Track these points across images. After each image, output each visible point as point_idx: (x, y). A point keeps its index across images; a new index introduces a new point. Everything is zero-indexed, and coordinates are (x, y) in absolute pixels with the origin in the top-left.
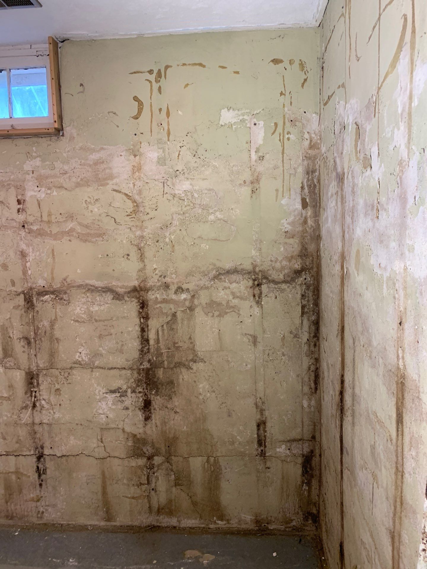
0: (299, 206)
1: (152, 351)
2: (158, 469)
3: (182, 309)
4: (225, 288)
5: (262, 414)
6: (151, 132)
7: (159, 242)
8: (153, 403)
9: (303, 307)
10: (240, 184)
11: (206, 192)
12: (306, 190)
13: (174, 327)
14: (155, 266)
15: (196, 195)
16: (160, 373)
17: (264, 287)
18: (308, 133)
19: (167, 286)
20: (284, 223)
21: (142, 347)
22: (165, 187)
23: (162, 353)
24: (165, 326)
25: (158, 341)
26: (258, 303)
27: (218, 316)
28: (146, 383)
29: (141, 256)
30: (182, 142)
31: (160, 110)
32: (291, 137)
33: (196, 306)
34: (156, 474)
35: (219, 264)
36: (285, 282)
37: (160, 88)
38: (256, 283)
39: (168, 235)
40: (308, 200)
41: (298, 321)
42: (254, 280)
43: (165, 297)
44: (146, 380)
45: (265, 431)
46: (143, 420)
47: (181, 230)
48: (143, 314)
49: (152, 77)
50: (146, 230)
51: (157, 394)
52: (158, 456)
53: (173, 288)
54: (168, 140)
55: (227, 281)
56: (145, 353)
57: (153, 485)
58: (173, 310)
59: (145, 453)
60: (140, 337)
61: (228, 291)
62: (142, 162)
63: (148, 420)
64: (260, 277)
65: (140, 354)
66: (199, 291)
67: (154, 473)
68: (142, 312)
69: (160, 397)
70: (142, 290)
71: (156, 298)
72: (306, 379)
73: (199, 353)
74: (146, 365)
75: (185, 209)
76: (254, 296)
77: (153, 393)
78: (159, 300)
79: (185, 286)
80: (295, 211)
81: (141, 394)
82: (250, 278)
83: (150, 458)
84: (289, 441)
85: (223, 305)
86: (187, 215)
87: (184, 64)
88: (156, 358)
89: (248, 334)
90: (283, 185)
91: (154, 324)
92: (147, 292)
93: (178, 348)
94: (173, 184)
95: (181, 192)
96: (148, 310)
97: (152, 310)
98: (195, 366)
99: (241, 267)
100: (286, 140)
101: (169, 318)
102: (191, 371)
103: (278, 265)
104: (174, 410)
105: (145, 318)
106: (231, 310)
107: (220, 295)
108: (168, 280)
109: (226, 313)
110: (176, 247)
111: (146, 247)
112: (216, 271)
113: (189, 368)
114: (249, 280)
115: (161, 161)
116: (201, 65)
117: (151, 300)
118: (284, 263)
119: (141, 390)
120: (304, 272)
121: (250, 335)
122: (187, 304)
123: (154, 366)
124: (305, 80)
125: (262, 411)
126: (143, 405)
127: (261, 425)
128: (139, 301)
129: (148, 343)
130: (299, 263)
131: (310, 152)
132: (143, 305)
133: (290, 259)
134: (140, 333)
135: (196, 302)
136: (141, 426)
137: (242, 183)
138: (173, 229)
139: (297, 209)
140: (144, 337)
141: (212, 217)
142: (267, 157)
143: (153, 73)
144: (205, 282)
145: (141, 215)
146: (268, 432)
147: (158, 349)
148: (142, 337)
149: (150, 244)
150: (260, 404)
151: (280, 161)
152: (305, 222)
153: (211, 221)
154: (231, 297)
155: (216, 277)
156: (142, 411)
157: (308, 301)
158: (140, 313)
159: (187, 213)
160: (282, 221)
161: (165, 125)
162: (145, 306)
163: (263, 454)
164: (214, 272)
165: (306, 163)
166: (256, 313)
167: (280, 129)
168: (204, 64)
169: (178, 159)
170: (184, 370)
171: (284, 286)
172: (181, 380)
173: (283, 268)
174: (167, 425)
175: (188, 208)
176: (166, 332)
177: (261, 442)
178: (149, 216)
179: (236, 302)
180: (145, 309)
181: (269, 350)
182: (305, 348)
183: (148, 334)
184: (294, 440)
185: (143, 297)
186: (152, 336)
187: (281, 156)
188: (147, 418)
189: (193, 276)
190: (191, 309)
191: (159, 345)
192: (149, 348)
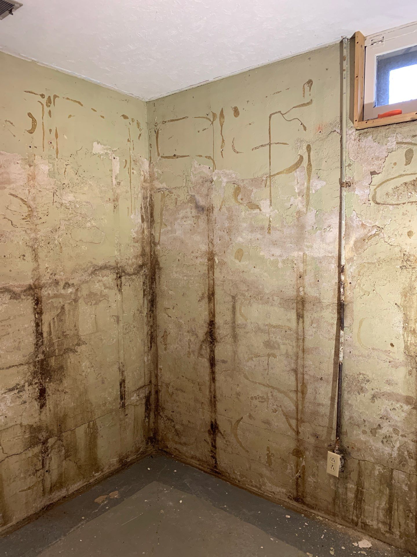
0: (140, 221)
1: (45, 342)
2: (52, 450)
3: (69, 302)
4: (99, 281)
5: (123, 375)
6: (43, 148)
7: (50, 243)
8: (47, 390)
9: (144, 291)
10: (107, 201)
11: (85, 204)
12: (143, 210)
13: (63, 318)
14: (47, 266)
15: (78, 206)
16: (52, 362)
17: (123, 278)
18: (143, 171)
19: (57, 283)
20: (132, 232)
21: (38, 341)
22: (55, 197)
23: (54, 343)
24: (55, 318)
25: (50, 333)
26: (120, 290)
27: (94, 304)
28: (40, 373)
29: (35, 256)
30: (67, 161)
31: (50, 130)
32: (134, 171)
33: (80, 298)
34: (49, 456)
35: (95, 262)
36: (134, 274)
37: (50, 112)
38: (118, 276)
39: (56, 237)
40: (144, 217)
41: (141, 301)
42: (117, 274)
43: (56, 292)
44: (41, 370)
45: (125, 387)
46: (39, 408)
47: (67, 234)
48: (38, 310)
49: (44, 101)
50: (39, 233)
51: (50, 381)
52: (51, 437)
53: (62, 284)
54: (57, 158)
55: (100, 275)
56: (40, 346)
57: (47, 468)
58: (62, 304)
59: (40, 440)
60: (35, 331)
61: (101, 284)
62: (36, 172)
63: (43, 407)
64: (120, 271)
65: (36, 348)
66: (81, 285)
67: (48, 456)
68: (36, 308)
69: (53, 383)
70: (36, 288)
71: (49, 294)
72: (146, 341)
73: (82, 337)
74: (41, 357)
75: (70, 216)
76: (117, 286)
77: (47, 381)
78: (51, 295)
79: (71, 282)
80: (138, 224)
81: (37, 385)
82: (114, 272)
83: (45, 443)
84: (138, 390)
85: (98, 295)
86: (71, 221)
87: (68, 99)
88: (49, 349)
89: (114, 316)
90: (131, 205)
91: (47, 318)
92: (41, 290)
93: (65, 336)
94: (61, 195)
95: (67, 202)
96: (41, 306)
97: (45, 306)
98: (79, 349)
99: (109, 264)
100: (132, 174)
101: (59, 311)
102: (76, 354)
103: (130, 262)
104: (64, 391)
105: (39, 313)
106: (103, 298)
107: (96, 287)
108: (57, 277)
109: (100, 301)
110: (64, 249)
111: (39, 248)
112: (93, 268)
113: (74, 351)
114: (114, 274)
115: (51, 174)
116: (79, 103)
117: (44, 296)
118: (134, 260)
119: (37, 381)
120: (144, 267)
121: (115, 316)
122: (73, 297)
123: (47, 356)
124: (140, 135)
125: (122, 373)
126: (38, 394)
127: (122, 383)
128: (34, 299)
129: (42, 337)
130: (141, 260)
131: (144, 184)
132: (38, 301)
133: (136, 257)
134: (35, 328)
135: (79, 294)
136: (36, 415)
137: (108, 200)
138: (60, 232)
139: (139, 222)
140: (39, 332)
141: (89, 224)
142: (122, 183)
143: (44, 98)
144: (85, 277)
145: (35, 219)
146: (126, 387)
147: (50, 340)
148: (37, 331)
149: (43, 245)
150: (121, 367)
151: (129, 188)
152: (143, 232)
153: (89, 228)
154: (103, 288)
155: (93, 273)
156: (38, 400)
157: (147, 286)
158: (35, 309)
159: (71, 220)
160: (131, 231)
161: (54, 144)
162: (40, 303)
163: (123, 406)
164: (92, 269)
165: (142, 191)
166: (118, 298)
167: (128, 165)
168: (82, 103)
169: (65, 174)
170: (71, 354)
171: (134, 277)
172: (69, 363)
173: (133, 264)
174: (59, 406)
175: (72, 215)
176: (56, 323)
177: (122, 397)
178: (42, 221)
179: (106, 291)
180: (39, 306)
181: (127, 325)
182: (145, 320)
183: (42, 327)
184: (141, 388)
185: (37, 294)
186: (45, 329)
187: (129, 184)
188: (42, 406)
189: (77, 272)
190: (76, 301)
191: (51, 336)
192: (43, 340)
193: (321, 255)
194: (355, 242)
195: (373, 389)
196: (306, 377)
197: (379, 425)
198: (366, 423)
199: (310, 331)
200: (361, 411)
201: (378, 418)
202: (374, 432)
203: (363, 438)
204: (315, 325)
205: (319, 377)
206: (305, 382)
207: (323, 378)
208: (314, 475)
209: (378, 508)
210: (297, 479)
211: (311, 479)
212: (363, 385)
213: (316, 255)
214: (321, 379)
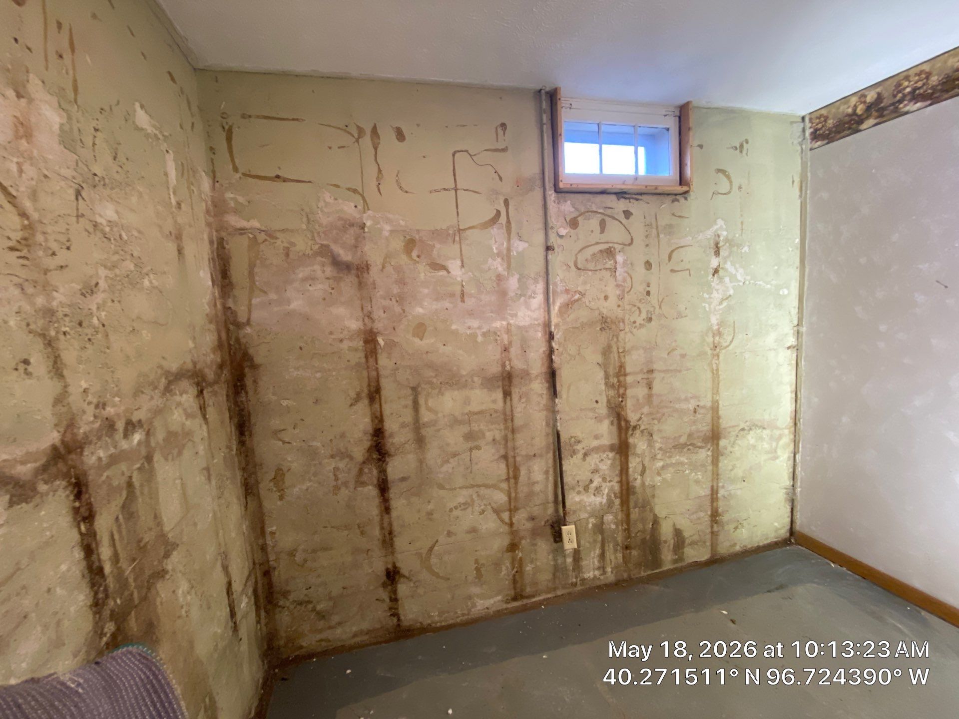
0: (211, 283)
1: (111, 587)
3: (138, 466)
4: (178, 405)
5: (227, 574)
7: (83, 324)
9: (229, 410)
11: (136, 234)
13: (133, 508)
15: (125, 236)
17: (205, 392)
18: (204, 193)
20: (204, 303)
21: (96, 593)
22: (79, 201)
23: (127, 578)
24: (121, 517)
25: (116, 558)
26: (205, 417)
27: (177, 456)
29: (55, 362)
30: (96, 121)
32: (194, 189)
33: (154, 450)
35: (166, 366)
36: (216, 382)
38: (199, 388)
40: (214, 277)
42: (198, 385)
43: (112, 450)
45: (232, 594)
47: (113, 301)
50: (55, 294)
54: (76, 102)
55: (177, 392)
56: (103, 604)
58: (128, 474)
60: (86, 572)
61: (180, 410)
62: (33, 120)
64: (200, 379)
65: (95, 613)
66: (154, 420)
68: (79, 508)
70: (69, 452)
71: (100, 459)
73: (169, 535)
74: (109, 629)
75: (113, 259)
76: (201, 408)
78: (105, 461)
82: (194, 383)
85: (180, 435)
86: (117, 271)
88: (121, 598)
89: (204, 469)
91: (104, 523)
92: (81, 453)
93: (144, 549)
94: (92, 202)
95: (104, 222)
96: (89, 498)
97: (97, 495)
98: (169, 564)
99: (185, 367)
101: (124, 494)
102: (167, 577)
103: (208, 360)
105: (86, 518)
106: (187, 440)
107: (175, 418)
109: (184, 446)
110: (112, 338)
111: (61, 336)
112: (166, 379)
113: (163, 574)
114: (194, 386)
115: (67, 139)
117: (90, 468)
118: (212, 356)
120: (223, 367)
122: (144, 452)
123: (121, 618)
124: (193, 124)
125: (227, 570)
127: (229, 588)
128: (70, 484)
129: (103, 576)
130: (219, 356)
132: (79, 488)
133: (214, 351)
134: (85, 563)
135: (153, 442)
137: (169, 234)
138: (100, 297)
139: (210, 286)
140: (94, 567)
141: (147, 282)
142: (182, 205)
145: (41, 253)
146: (234, 592)
147: (120, 575)
148: (90, 568)
149: (67, 329)
150: (224, 561)
151: (192, 218)
152: (215, 304)
153: (147, 290)
154: (184, 418)
155: (167, 389)
158: (76, 511)
159: (116, 267)
160: (203, 301)
162: (84, 489)
163: (235, 628)
166: (204, 434)
167: (186, 174)
169: (94, 150)
170: (159, 585)
171: (216, 388)
172: (159, 607)
173: (212, 363)
175: (116, 257)
176: (123, 528)
177: (232, 612)
178: (57, 261)
179: (189, 423)
180: (85, 497)
181: (219, 479)
182: (236, 460)
183: (98, 552)
184: (247, 580)
185: (74, 467)
186: (105, 553)
189: (142, 393)
190: (149, 458)
191: (119, 565)
192: (106, 586)
193: (527, 324)
194: (560, 307)
195: (583, 448)
196: (518, 459)
197: (591, 480)
198: (580, 483)
199: (519, 408)
200: (575, 473)
201: (589, 474)
202: (586, 489)
203: (577, 499)
204: (523, 400)
205: (532, 454)
206: (517, 464)
207: (537, 454)
208: (532, 562)
209: (593, 558)
210: (514, 576)
211: (529, 568)
212: (575, 447)
213: (522, 324)
214: (535, 455)
